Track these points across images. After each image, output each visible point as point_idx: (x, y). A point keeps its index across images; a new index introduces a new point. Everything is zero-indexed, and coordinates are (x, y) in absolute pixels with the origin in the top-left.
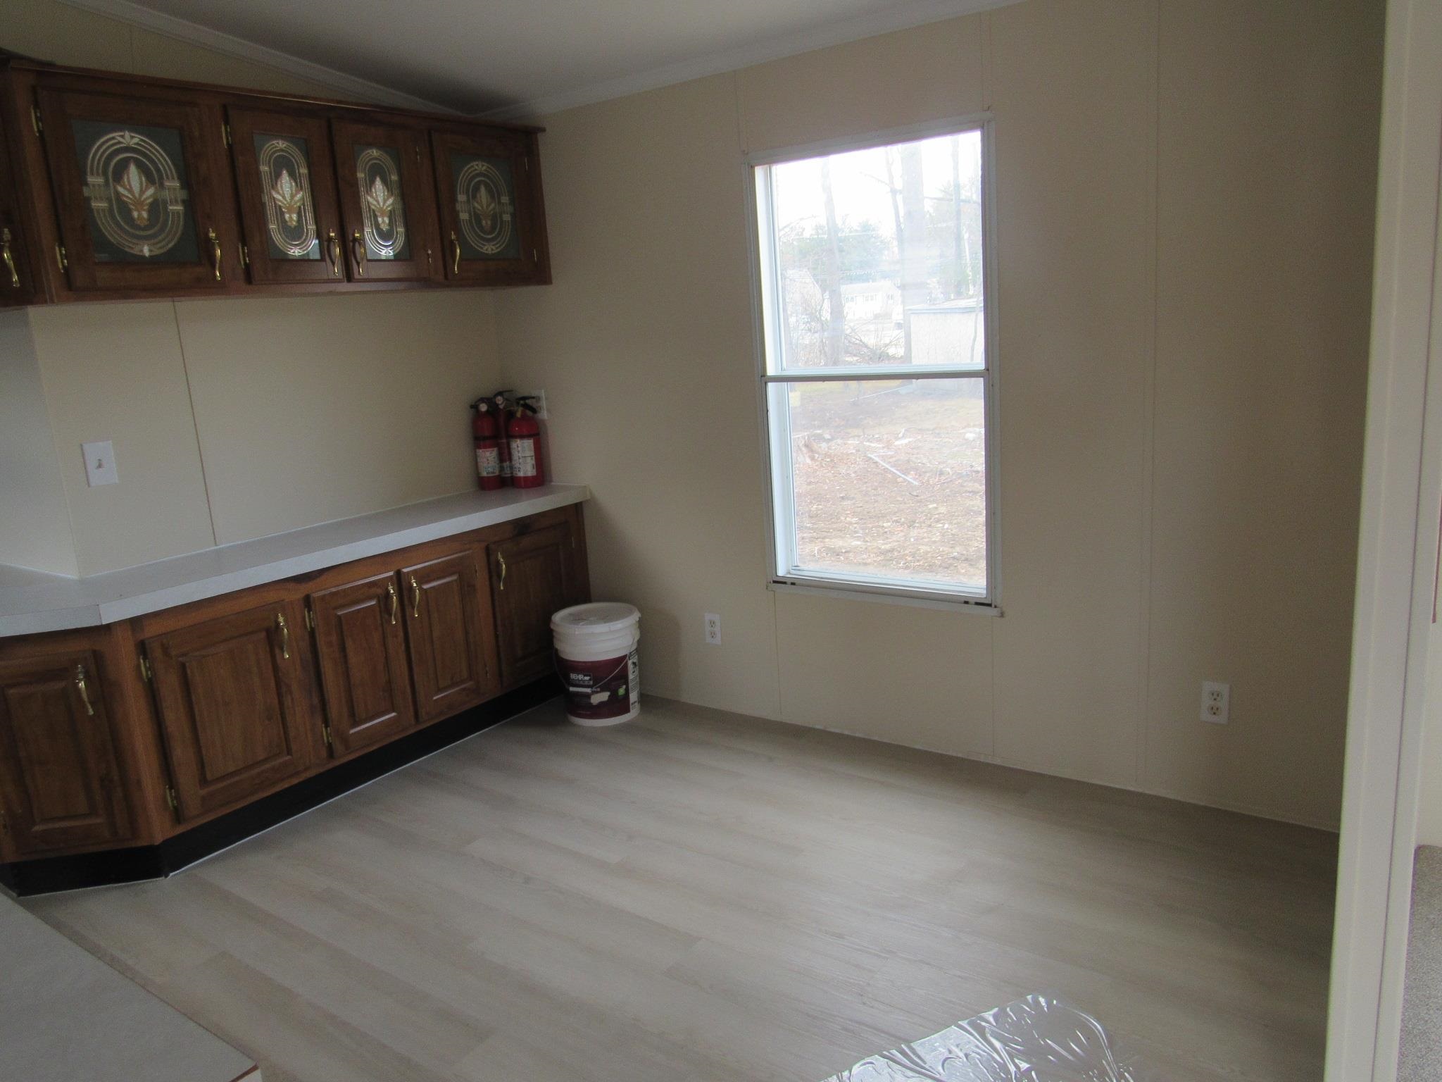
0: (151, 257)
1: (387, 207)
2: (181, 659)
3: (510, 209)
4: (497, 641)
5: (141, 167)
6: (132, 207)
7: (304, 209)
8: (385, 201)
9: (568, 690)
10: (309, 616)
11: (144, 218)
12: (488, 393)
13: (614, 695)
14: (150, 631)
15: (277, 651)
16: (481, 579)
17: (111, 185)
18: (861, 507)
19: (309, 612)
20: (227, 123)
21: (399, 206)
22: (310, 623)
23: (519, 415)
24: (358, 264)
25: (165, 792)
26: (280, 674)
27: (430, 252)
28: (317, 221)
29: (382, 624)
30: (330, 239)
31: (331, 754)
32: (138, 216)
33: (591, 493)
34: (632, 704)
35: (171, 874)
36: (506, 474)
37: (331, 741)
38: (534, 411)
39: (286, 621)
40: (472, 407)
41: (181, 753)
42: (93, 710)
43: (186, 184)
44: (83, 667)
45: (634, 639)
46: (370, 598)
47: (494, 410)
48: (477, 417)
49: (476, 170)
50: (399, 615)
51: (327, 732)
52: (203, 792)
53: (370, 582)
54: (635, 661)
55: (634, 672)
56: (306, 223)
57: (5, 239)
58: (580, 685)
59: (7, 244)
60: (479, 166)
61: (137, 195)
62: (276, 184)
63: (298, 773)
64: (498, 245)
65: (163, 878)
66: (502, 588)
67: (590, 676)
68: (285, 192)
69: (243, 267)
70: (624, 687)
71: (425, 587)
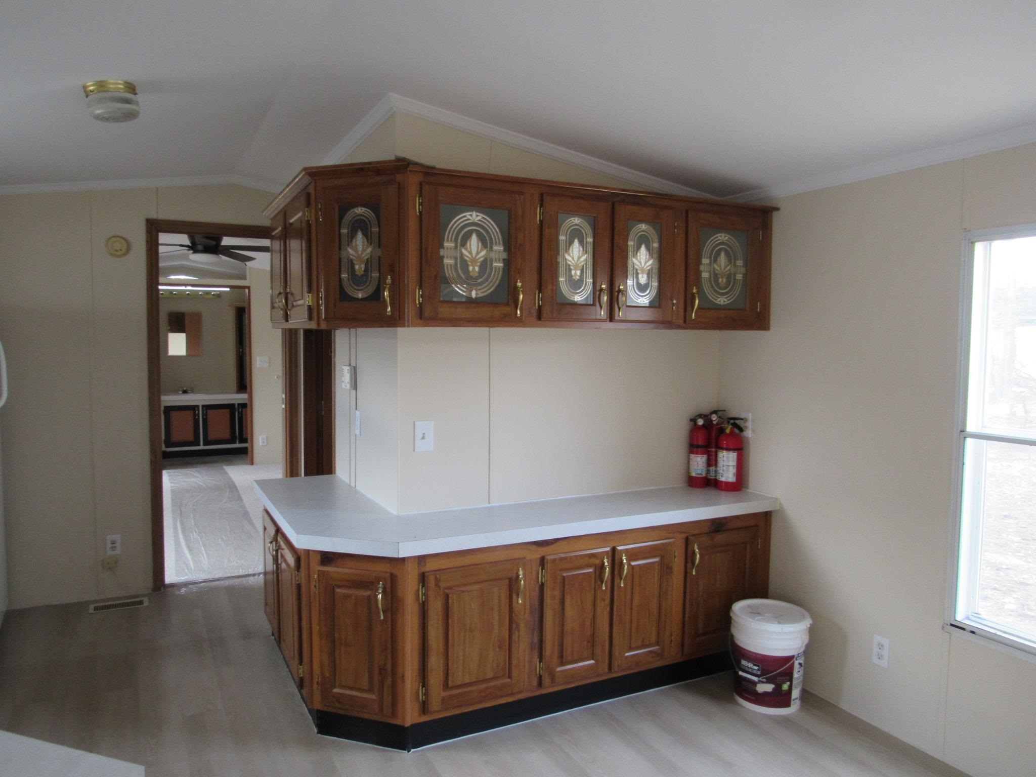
0: (476, 298)
1: (647, 267)
2: (447, 591)
3: (743, 270)
4: (684, 617)
5: (480, 236)
6: (470, 263)
7: (586, 267)
8: (646, 263)
9: (738, 673)
10: (542, 573)
11: (476, 272)
12: (705, 410)
13: (778, 687)
14: (430, 566)
15: (514, 596)
16: (678, 563)
17: (458, 248)
18: (1024, 528)
19: (542, 570)
20: (541, 206)
21: (656, 267)
22: (542, 578)
23: (728, 431)
24: (619, 308)
25: (419, 687)
26: (513, 615)
27: (675, 302)
28: (594, 277)
29: (595, 588)
30: (601, 290)
31: (540, 684)
32: (473, 269)
33: (780, 504)
34: (794, 700)
35: (412, 750)
36: (711, 476)
37: (541, 674)
38: (741, 430)
39: (524, 575)
40: (691, 420)
41: (435, 661)
42: (384, 617)
43: (508, 248)
44: (383, 584)
45: (803, 644)
46: (588, 566)
47: (708, 425)
48: (694, 429)
49: (719, 240)
50: (609, 583)
51: (540, 666)
52: (444, 694)
53: (591, 554)
54: (802, 662)
55: (799, 672)
56: (586, 277)
57: (387, 283)
58: (749, 672)
59: (388, 286)
60: (722, 237)
61: (474, 255)
62: (569, 249)
63: (513, 694)
64: (729, 298)
65: (406, 752)
66: (694, 573)
67: (759, 667)
68: (574, 255)
69: (537, 308)
70: (788, 683)
71: (633, 563)
